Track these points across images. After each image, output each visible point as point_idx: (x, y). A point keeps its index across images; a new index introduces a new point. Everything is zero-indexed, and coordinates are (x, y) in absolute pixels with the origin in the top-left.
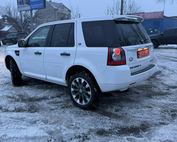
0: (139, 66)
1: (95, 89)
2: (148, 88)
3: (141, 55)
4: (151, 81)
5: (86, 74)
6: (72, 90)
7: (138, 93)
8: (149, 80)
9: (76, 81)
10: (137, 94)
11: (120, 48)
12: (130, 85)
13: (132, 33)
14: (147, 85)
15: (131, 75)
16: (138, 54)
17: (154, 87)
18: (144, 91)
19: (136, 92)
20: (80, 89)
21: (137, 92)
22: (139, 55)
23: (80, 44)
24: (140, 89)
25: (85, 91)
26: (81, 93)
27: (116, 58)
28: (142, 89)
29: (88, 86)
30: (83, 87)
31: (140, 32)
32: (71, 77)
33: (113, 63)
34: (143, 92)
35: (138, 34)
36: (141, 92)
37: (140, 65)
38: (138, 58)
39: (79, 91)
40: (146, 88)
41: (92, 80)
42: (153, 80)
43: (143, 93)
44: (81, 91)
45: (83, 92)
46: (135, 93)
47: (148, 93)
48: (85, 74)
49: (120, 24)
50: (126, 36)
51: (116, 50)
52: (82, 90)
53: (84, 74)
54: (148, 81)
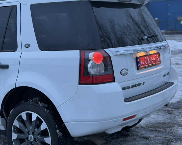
0: (140, 84)
1: (58, 131)
2: (168, 128)
3: (143, 63)
4: (174, 115)
5: (41, 104)
6: (14, 136)
7: (147, 138)
8: (170, 113)
9: (21, 119)
10: (145, 140)
11: (102, 51)
12: (124, 120)
13: (132, 28)
14: (166, 123)
15: (125, 101)
16: (138, 63)
17: (178, 126)
18: (159, 134)
19: (143, 136)
20: (29, 134)
21: (145, 135)
22: (139, 65)
23: (28, 46)
24: (152, 130)
25: (38, 136)
26: (31, 142)
27: (95, 70)
28: (156, 131)
29: (44, 126)
30: (36, 130)
31: (147, 27)
32: (12, 110)
33: (90, 80)
34: (156, 136)
35: (143, 29)
36: (152, 136)
37: (144, 83)
38: (138, 69)
39: (27, 138)
40: (163, 128)
41: (51, 113)
42: (177, 114)
43: (157, 138)
44: (31, 137)
45: (35, 139)
46: (141, 138)
47: (166, 137)
48: (39, 102)
49: (101, 8)
50: (121, 33)
51: (94, 56)
52: (33, 135)
53: (37, 103)
54: (168, 116)
